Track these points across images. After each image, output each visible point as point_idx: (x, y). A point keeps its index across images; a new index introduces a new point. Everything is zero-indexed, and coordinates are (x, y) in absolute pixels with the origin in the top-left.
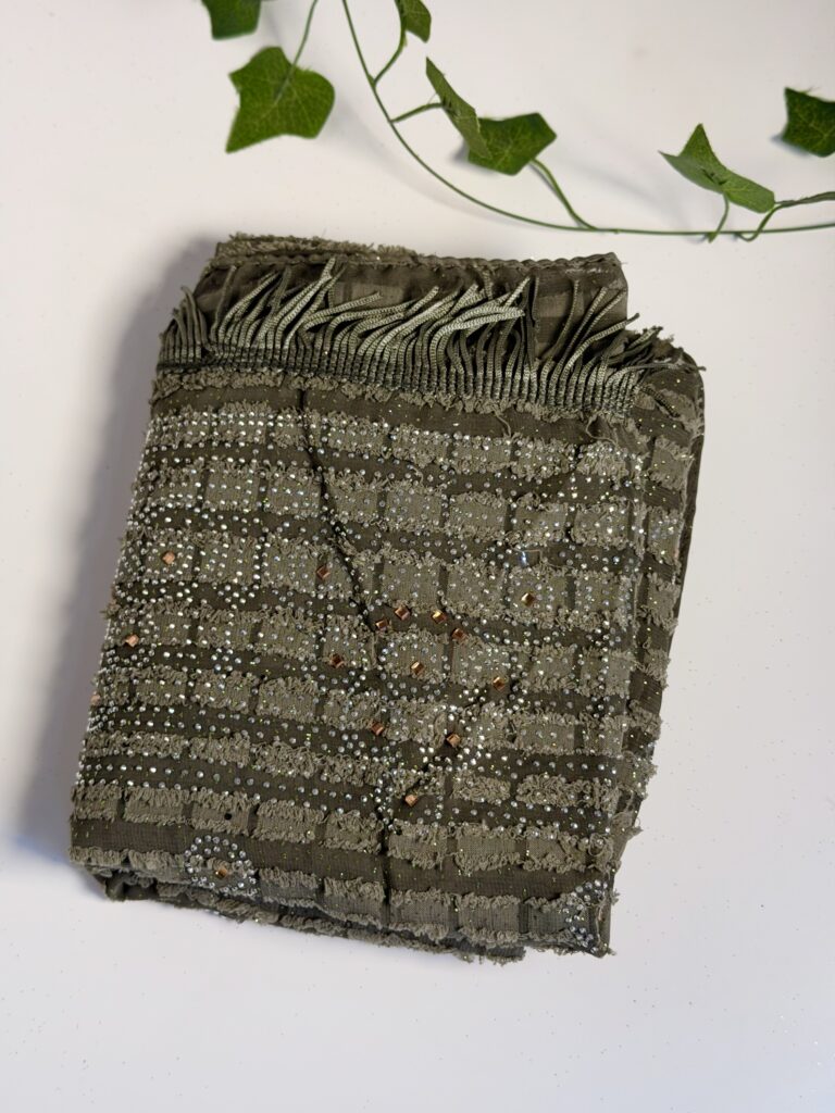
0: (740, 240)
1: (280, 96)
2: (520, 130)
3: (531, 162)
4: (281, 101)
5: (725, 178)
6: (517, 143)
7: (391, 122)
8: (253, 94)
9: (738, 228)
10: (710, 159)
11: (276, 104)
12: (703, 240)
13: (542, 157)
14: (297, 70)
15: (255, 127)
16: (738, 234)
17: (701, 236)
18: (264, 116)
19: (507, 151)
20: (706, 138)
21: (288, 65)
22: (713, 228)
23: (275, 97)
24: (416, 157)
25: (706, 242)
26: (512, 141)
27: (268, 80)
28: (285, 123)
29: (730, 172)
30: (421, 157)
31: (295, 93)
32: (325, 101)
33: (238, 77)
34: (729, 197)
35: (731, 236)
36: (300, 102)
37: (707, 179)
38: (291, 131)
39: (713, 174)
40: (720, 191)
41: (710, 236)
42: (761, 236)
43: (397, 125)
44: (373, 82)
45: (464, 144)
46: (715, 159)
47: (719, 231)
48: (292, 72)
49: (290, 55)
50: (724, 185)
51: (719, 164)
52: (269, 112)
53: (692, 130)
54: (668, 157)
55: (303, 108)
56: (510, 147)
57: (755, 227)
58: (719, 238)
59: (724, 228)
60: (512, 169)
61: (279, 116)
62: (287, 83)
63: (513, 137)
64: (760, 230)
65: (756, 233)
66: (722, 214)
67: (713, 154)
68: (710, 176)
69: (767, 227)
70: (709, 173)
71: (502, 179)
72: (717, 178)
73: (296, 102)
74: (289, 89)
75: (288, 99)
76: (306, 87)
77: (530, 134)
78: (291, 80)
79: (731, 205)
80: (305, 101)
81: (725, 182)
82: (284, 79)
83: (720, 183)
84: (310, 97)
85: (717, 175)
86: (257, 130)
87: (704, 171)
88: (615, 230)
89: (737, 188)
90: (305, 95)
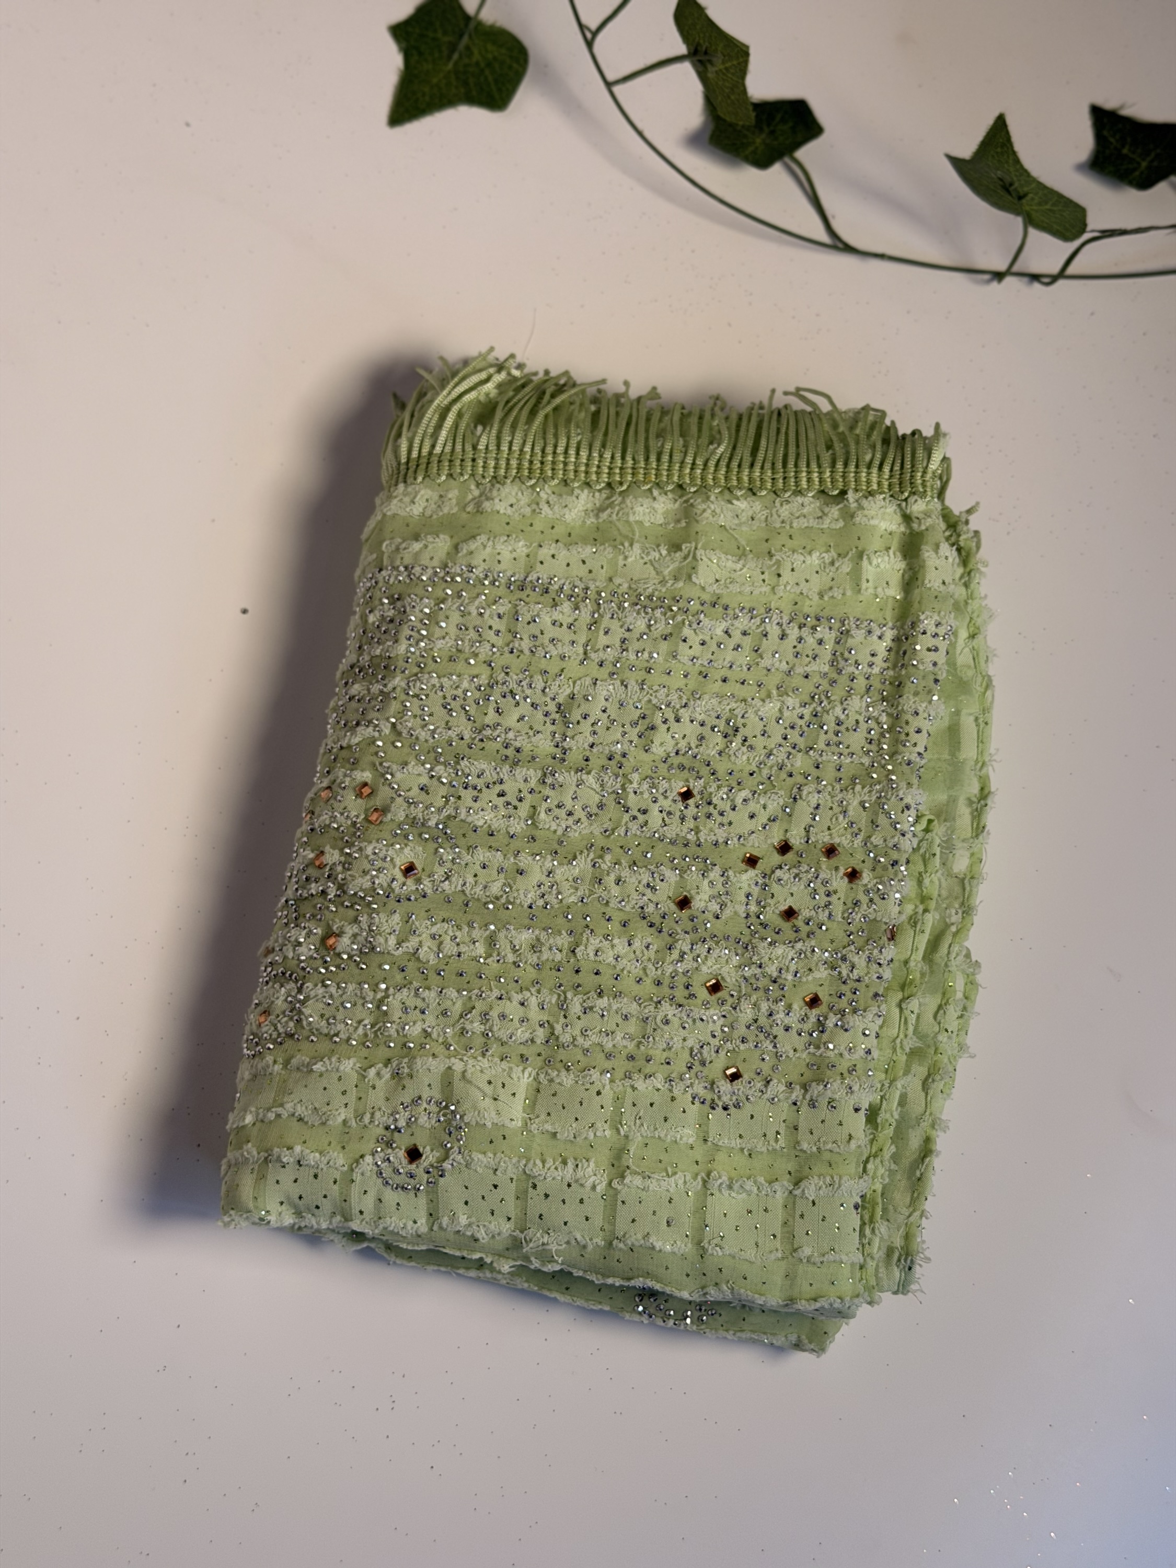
0: (1037, 286)
1: (456, 56)
2: (778, 117)
3: (787, 159)
4: (456, 64)
5: (1026, 189)
6: (772, 132)
7: (609, 85)
8: (420, 54)
9: (1036, 269)
10: (1011, 161)
11: (450, 66)
12: (989, 281)
13: (801, 154)
14: (480, 24)
15: (424, 95)
16: (1035, 277)
17: (987, 277)
18: (435, 81)
19: (758, 141)
20: (1008, 133)
21: (467, 18)
22: (1002, 267)
23: (449, 57)
24: (640, 134)
25: (995, 284)
26: (766, 130)
27: (439, 35)
28: (462, 90)
29: (1034, 180)
30: (647, 134)
31: (476, 51)
32: (515, 65)
33: (400, 31)
34: (1030, 221)
35: (1026, 279)
36: (482, 65)
37: (1002, 192)
38: (471, 100)
39: (1011, 185)
40: (1017, 212)
41: (999, 276)
42: (1061, 283)
43: (616, 89)
44: (590, 44)
45: (705, 125)
46: (1017, 161)
47: (1009, 272)
48: (472, 25)
50: (1024, 201)
51: (1022, 166)
52: (442, 75)
53: (990, 121)
54: (956, 162)
55: (487, 72)
56: (763, 136)
57: (1055, 269)
58: (1009, 280)
59: (1015, 268)
60: (763, 163)
61: (454, 81)
62: (465, 40)
63: (769, 125)
64: (1061, 274)
65: (1054, 279)
66: (1018, 243)
67: (1014, 153)
68: (1008, 187)
69: (1071, 270)
70: (1008, 179)
71: (752, 172)
72: (1015, 190)
73: (477, 64)
74: (468, 48)
75: (466, 61)
76: (490, 47)
77: (790, 124)
78: (470, 37)
79: (1032, 231)
80: (489, 65)
81: (1025, 195)
82: (461, 36)
83: (1020, 198)
84: (495, 58)
85: (1016, 185)
86: (427, 98)
87: (1001, 179)
88: (881, 256)
89: (1040, 204)
90: (490, 56)
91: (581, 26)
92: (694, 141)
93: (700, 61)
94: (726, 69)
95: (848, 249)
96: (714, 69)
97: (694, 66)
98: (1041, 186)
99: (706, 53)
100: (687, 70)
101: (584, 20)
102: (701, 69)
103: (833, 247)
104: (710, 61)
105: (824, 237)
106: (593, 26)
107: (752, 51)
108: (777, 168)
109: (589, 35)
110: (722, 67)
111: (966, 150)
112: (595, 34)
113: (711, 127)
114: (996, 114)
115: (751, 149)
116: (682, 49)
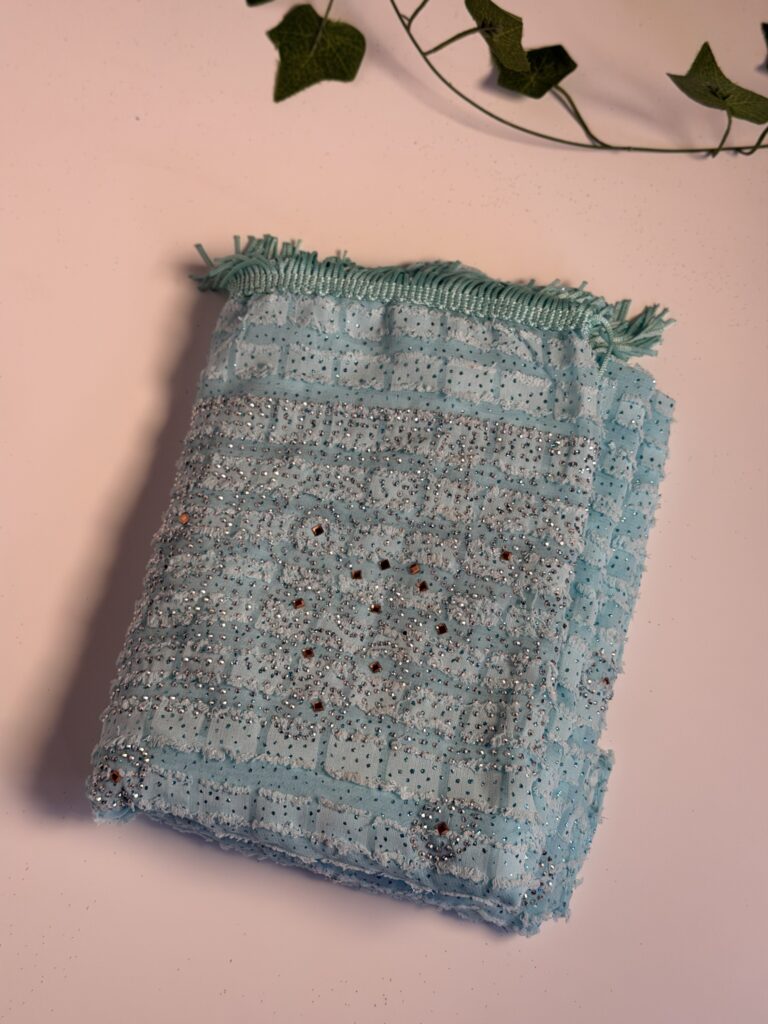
0: (740, 155)
1: (315, 47)
2: (544, 60)
3: (554, 89)
4: (316, 52)
5: (728, 92)
6: (541, 71)
7: (424, 55)
8: (290, 48)
9: (737, 144)
10: (716, 74)
11: (312, 54)
12: (707, 155)
13: (564, 83)
14: (329, 22)
15: (296, 76)
16: (738, 150)
17: (704, 153)
18: (303, 66)
19: (532, 78)
20: (712, 55)
21: (320, 20)
22: (715, 145)
23: (311, 48)
24: (449, 85)
25: (710, 158)
26: (537, 70)
27: (302, 34)
28: (323, 70)
29: (734, 85)
30: (454, 85)
31: (328, 41)
32: (357, 49)
33: (275, 35)
34: (732, 113)
35: (732, 152)
36: (334, 50)
37: (710, 95)
38: (330, 76)
39: (717, 90)
40: (722, 107)
41: (713, 152)
42: (759, 151)
43: (429, 57)
44: (407, 28)
45: (493, 71)
46: (721, 74)
47: (721, 148)
48: (324, 24)
49: (321, 10)
50: (727, 100)
51: (724, 77)
52: (307, 61)
53: (698, 48)
54: (676, 79)
55: (338, 55)
56: (535, 74)
57: (753, 142)
58: (721, 154)
59: (725, 145)
60: (537, 93)
61: (316, 64)
62: (320, 35)
63: (539, 66)
64: (758, 145)
65: (754, 149)
66: (726, 128)
67: (718, 69)
68: (714, 92)
69: (764, 142)
70: (714, 86)
71: (530, 101)
72: (721, 94)
73: (331, 49)
74: (323, 40)
75: (322, 49)
76: (338, 37)
77: (553, 63)
78: (324, 32)
79: (735, 120)
80: (339, 50)
81: (728, 96)
82: (317, 32)
83: (724, 98)
84: (343, 45)
85: (721, 90)
86: (299, 79)
87: (709, 87)
88: (628, 149)
89: (739, 101)
90: (338, 44)
91: (400, 16)
92: (487, 84)
93: (488, 32)
94: (507, 35)
95: (605, 146)
96: (498, 36)
97: (483, 34)
98: (739, 89)
99: (491, 25)
100: (478, 37)
101: (402, 11)
102: (488, 36)
103: (594, 147)
104: (494, 31)
105: (585, 140)
106: (409, 15)
107: (524, 21)
108: (548, 96)
109: (406, 22)
110: (503, 34)
111: (683, 70)
112: (411, 20)
113: (498, 73)
114: (702, 43)
115: (528, 85)
116: (473, 24)
